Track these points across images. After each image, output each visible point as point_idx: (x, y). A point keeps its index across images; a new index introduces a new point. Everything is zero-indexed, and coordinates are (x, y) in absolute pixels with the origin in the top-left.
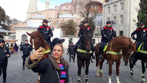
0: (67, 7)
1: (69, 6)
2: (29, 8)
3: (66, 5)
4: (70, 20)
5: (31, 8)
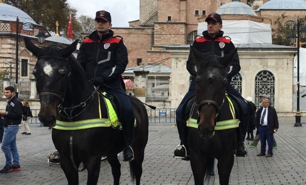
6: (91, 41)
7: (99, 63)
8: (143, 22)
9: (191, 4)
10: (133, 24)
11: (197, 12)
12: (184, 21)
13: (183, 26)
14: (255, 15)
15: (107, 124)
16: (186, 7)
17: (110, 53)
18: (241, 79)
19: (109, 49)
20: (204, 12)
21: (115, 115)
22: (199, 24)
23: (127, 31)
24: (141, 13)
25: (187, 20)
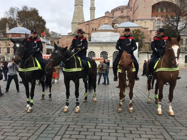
0: (121, 13)
1: (125, 11)
2: (73, 17)
3: (121, 9)
4: (135, 30)
5: (76, 17)
6: (30, 40)
7: (33, 48)
8: (73, 33)
9: (91, 26)
10: (69, 34)
11: (93, 29)
12: (88, 33)
13: (88, 34)
14: (114, 30)
15: (37, 69)
16: (89, 27)
17: (37, 44)
18: (107, 54)
19: (36, 43)
20: (96, 29)
21: (40, 65)
22: (92, 33)
23: (67, 37)
24: (72, 30)
25: (89, 32)
